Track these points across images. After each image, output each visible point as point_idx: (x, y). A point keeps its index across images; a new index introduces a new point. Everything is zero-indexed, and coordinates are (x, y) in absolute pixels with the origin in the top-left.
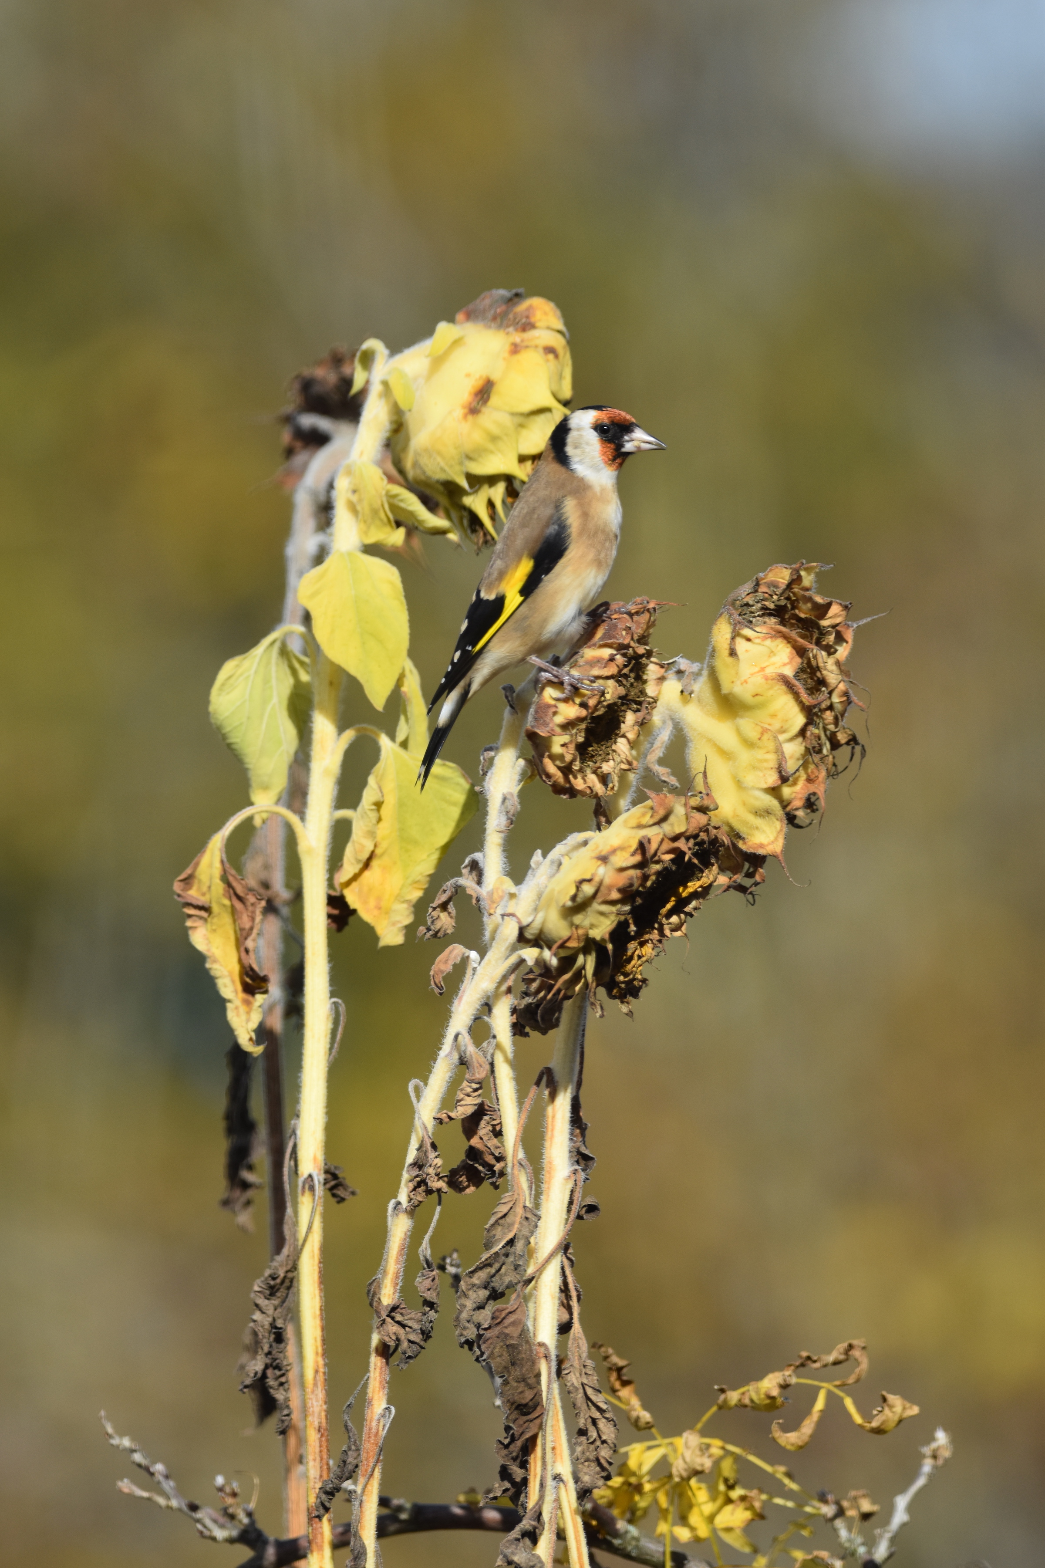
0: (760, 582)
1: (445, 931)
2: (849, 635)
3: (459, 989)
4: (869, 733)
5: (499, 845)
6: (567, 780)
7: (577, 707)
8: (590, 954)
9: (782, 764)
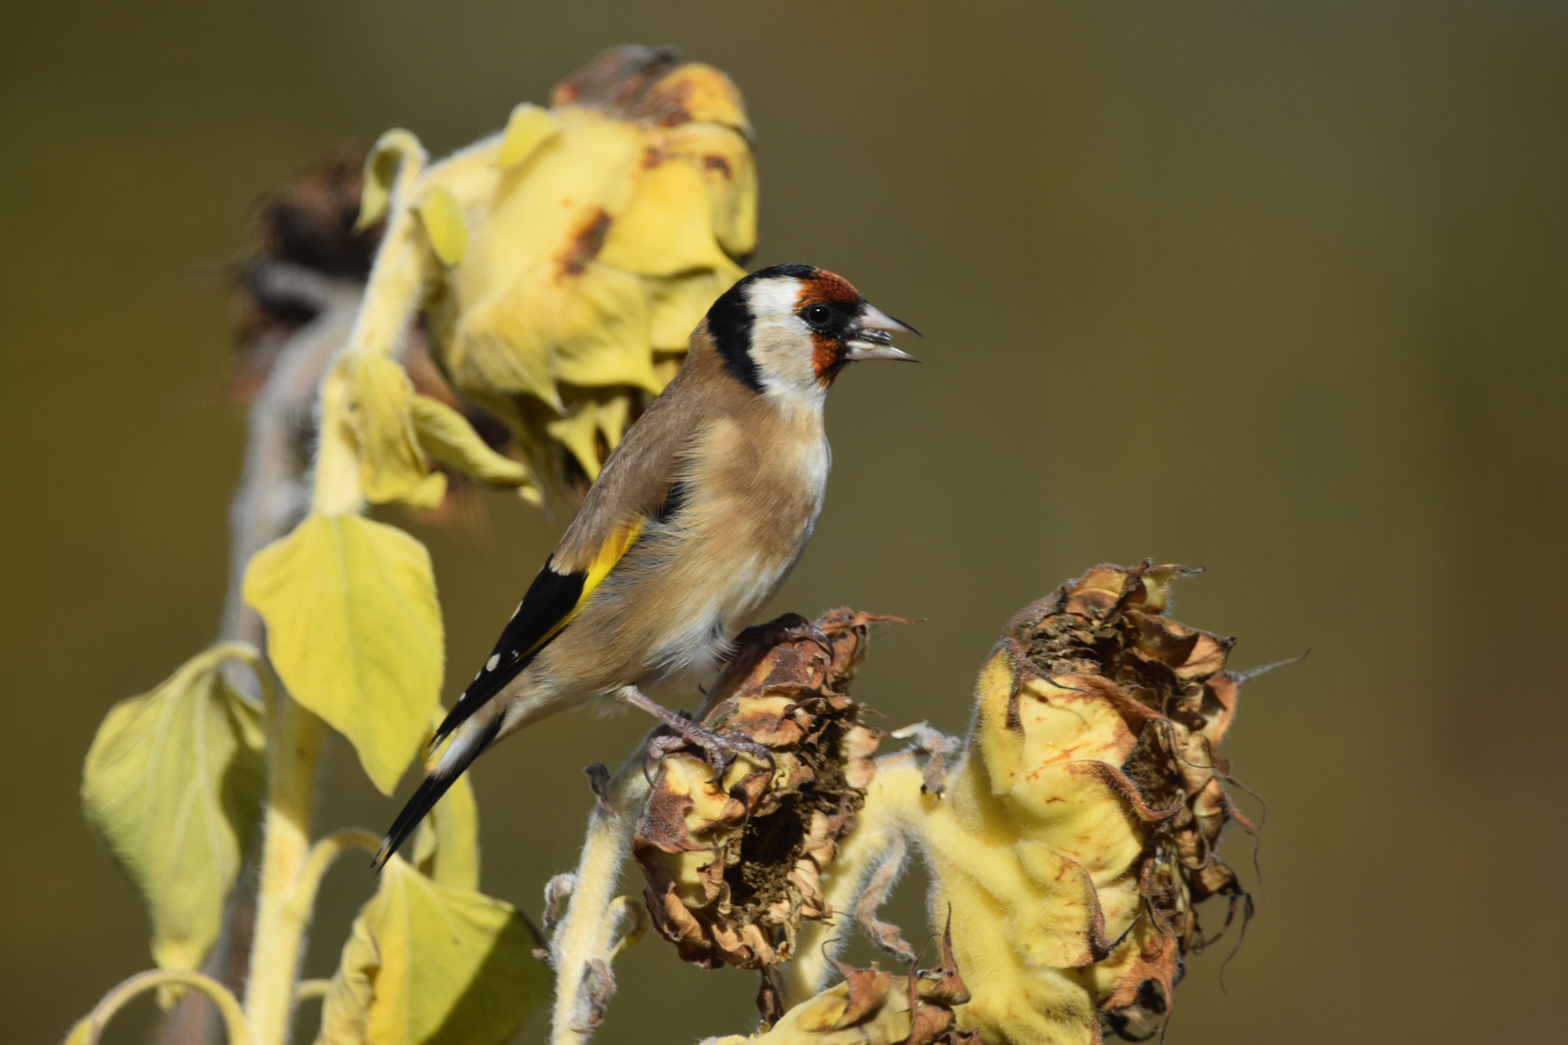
0: (1070, 596)
2: (1230, 697)
4: (1259, 874)
6: (707, 933)
7: (727, 799)
9: (1096, 926)
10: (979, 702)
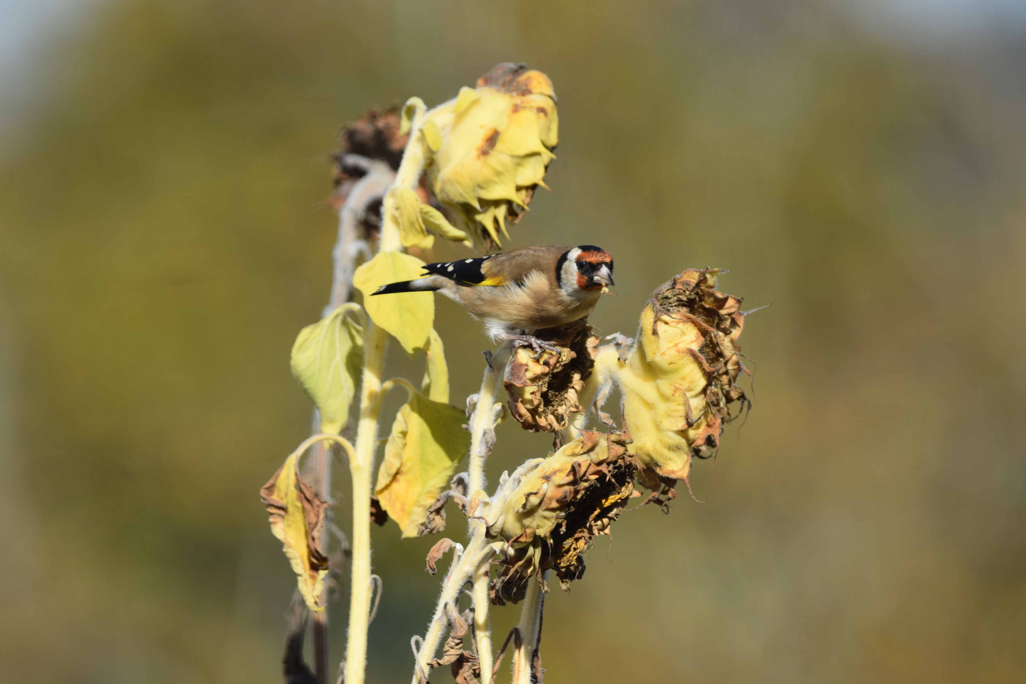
0: (677, 282)
1: (438, 529)
2: (741, 321)
3: (448, 571)
4: (753, 392)
5: (481, 467)
6: (534, 419)
7: (542, 366)
8: (538, 547)
9: (689, 414)
10: (641, 324)
